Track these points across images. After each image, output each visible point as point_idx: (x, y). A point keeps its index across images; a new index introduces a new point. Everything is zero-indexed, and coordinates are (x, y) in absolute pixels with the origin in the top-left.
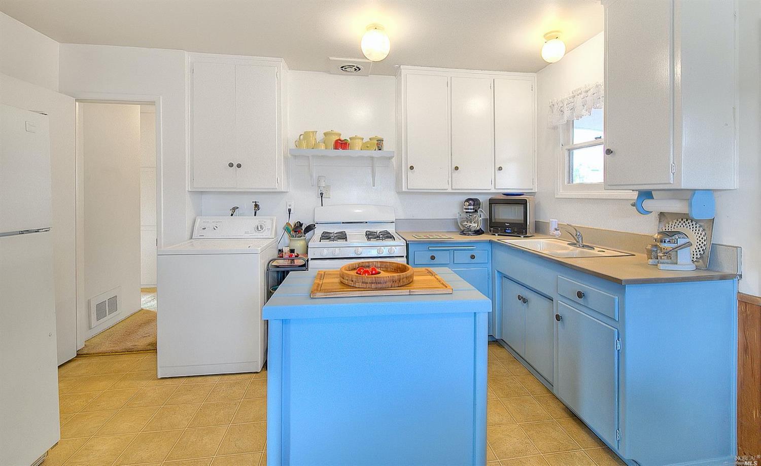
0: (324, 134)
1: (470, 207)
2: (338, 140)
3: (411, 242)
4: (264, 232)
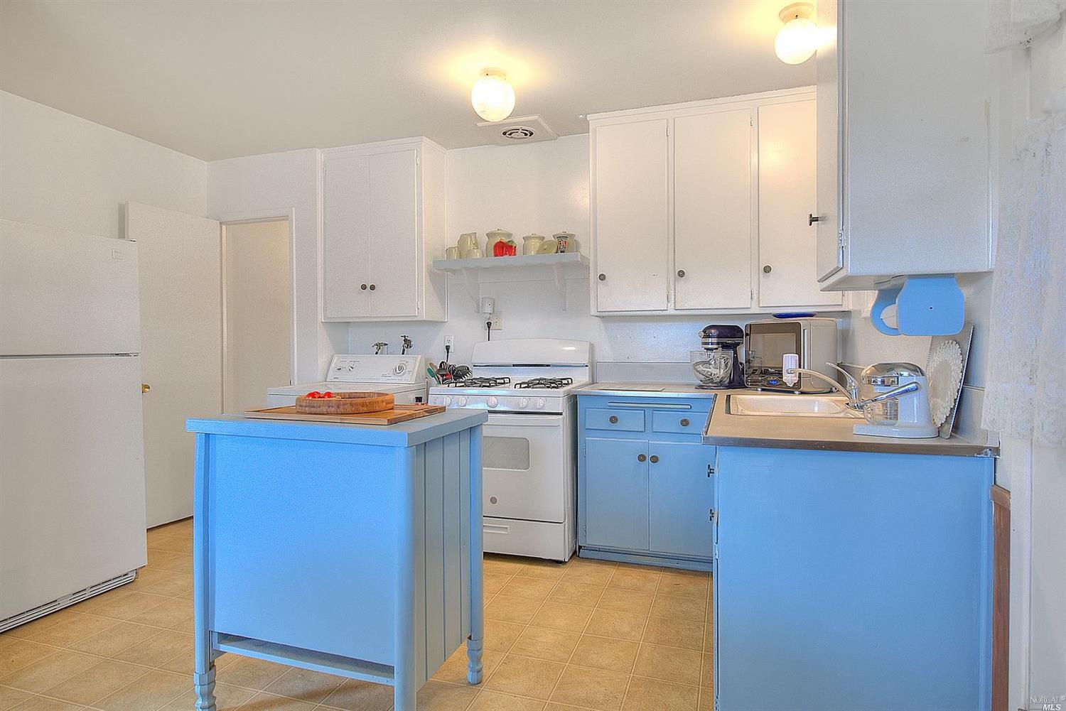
0: (488, 234)
2: (499, 242)
3: (582, 394)
4: (403, 375)
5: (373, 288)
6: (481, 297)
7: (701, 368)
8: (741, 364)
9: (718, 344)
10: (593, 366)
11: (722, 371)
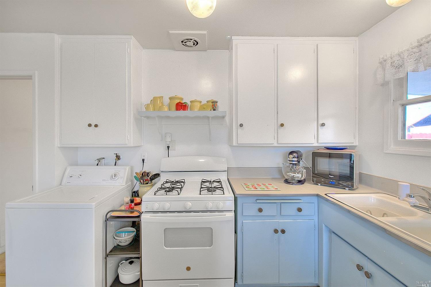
0: (170, 98)
1: (294, 159)
2: (178, 103)
3: (239, 196)
4: (118, 179)
5: (96, 126)
6: (164, 132)
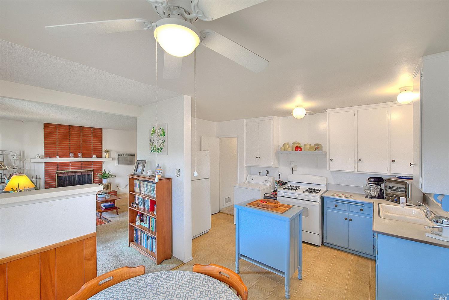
0: (293, 143)
2: (297, 146)
4: (268, 182)
5: (259, 158)
6: (290, 161)
7: (367, 191)
8: (383, 190)
9: (374, 184)
10: (327, 185)
11: (376, 193)
